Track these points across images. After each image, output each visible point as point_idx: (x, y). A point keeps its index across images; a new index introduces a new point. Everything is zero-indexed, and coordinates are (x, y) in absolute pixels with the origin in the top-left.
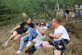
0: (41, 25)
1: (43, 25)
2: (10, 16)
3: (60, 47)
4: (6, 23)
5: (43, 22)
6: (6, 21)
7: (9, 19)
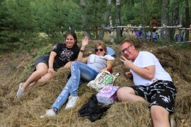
0: (97, 50)
1: (101, 50)
2: (15, 34)
3: (166, 99)
4: (7, 48)
5: (100, 44)
6: (8, 44)
7: (15, 40)
